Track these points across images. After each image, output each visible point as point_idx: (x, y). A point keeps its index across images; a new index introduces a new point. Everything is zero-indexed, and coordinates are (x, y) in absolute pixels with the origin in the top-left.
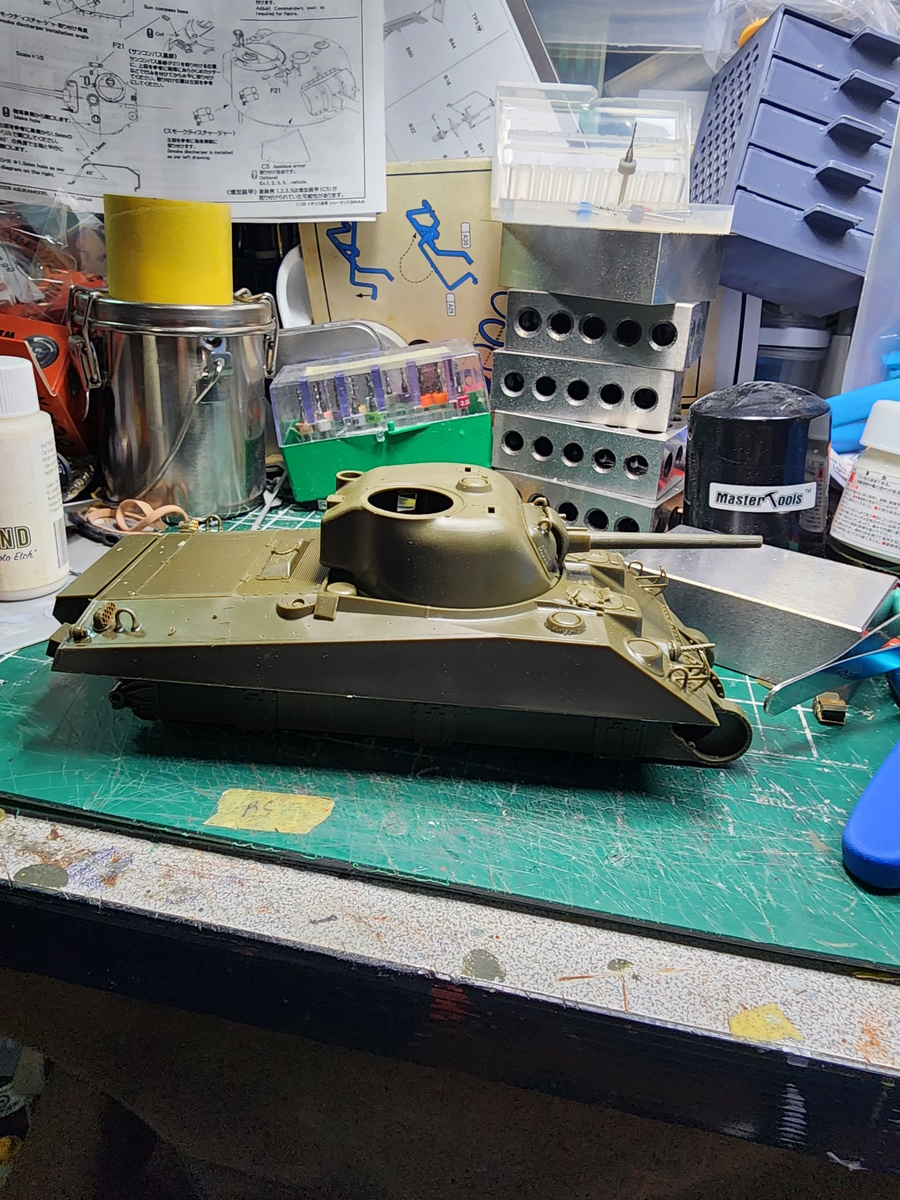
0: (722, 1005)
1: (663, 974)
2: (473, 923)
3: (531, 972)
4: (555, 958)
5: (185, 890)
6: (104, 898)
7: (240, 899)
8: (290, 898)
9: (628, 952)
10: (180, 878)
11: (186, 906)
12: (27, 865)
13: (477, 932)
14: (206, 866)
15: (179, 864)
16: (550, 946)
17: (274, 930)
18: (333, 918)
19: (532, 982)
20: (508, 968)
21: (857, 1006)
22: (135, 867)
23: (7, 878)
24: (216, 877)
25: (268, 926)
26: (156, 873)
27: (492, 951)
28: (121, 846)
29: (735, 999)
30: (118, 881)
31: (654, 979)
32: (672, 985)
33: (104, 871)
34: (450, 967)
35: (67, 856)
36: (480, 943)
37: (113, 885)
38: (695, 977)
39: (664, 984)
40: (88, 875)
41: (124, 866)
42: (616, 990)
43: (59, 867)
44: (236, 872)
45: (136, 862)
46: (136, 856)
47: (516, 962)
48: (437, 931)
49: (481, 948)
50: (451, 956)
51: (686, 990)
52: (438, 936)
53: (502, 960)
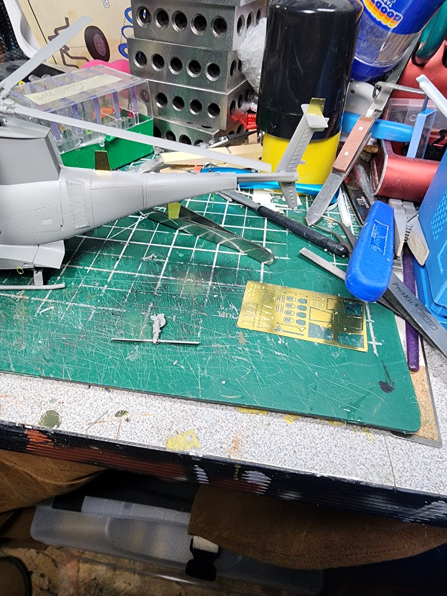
0: (167, 432)
1: (142, 418)
2: (52, 395)
3: (75, 421)
4: (89, 413)
9: (128, 406)
13: (52, 401)
16: (89, 406)
19: (74, 426)
20: (63, 419)
21: (235, 428)
27: (58, 410)
29: (175, 428)
31: (137, 420)
32: (145, 423)
36: (52, 407)
38: (158, 418)
39: (141, 423)
42: (115, 428)
47: (69, 416)
48: (33, 401)
49: (52, 409)
50: (35, 415)
51: (151, 425)
52: (32, 404)
53: (61, 415)
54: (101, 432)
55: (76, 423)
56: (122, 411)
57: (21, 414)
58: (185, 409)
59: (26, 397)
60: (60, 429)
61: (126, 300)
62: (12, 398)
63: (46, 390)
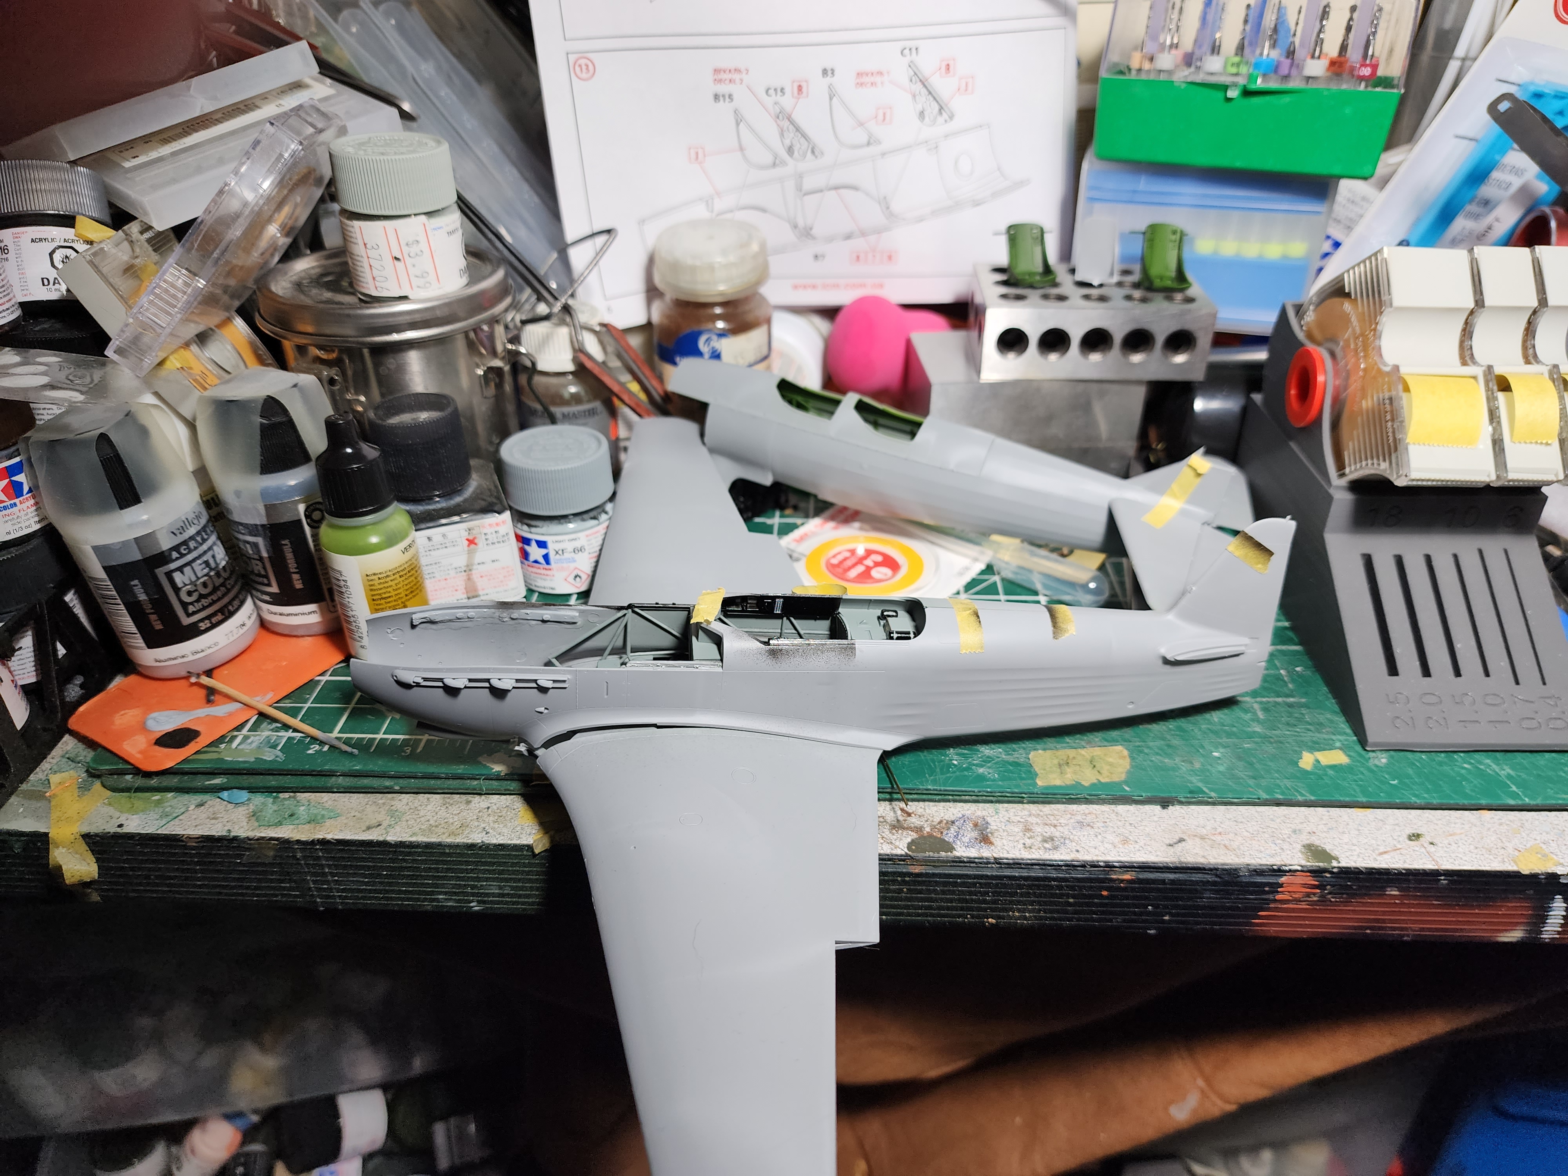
0: (1502, 851)
1: (1450, 838)
2: (1289, 825)
3: (1355, 853)
4: (1366, 841)
5: (1052, 839)
6: (995, 855)
7: (1099, 837)
8: (1137, 831)
9: (1415, 827)
10: (1039, 830)
11: (1063, 849)
12: (909, 840)
13: (1296, 832)
14: (1052, 818)
15: (1029, 819)
16: (1357, 833)
17: (1145, 856)
18: (1181, 840)
20: (1337, 853)
22: (995, 828)
23: (903, 853)
24: (1067, 825)
25: (1138, 854)
26: (1016, 830)
27: (1317, 843)
28: (969, 812)
29: (1510, 847)
30: (992, 839)
31: (1446, 842)
32: (1460, 844)
33: (975, 834)
34: (1294, 858)
35: (933, 827)
36: (1305, 839)
37: (991, 843)
38: (1474, 835)
39: (1454, 844)
40: (966, 839)
41: (987, 828)
42: (1423, 855)
43: (936, 837)
44: (1079, 818)
45: (993, 823)
46: (989, 819)
47: (1340, 847)
49: (1308, 842)
50: (1289, 852)
51: (1472, 847)
52: (1270, 839)
53: (1328, 848)
54: (1408, 859)
56: (1414, 834)
58: (1503, 821)
59: (1251, 830)
60: (1344, 864)
61: (1290, 686)
62: (1231, 836)
63: (1272, 820)
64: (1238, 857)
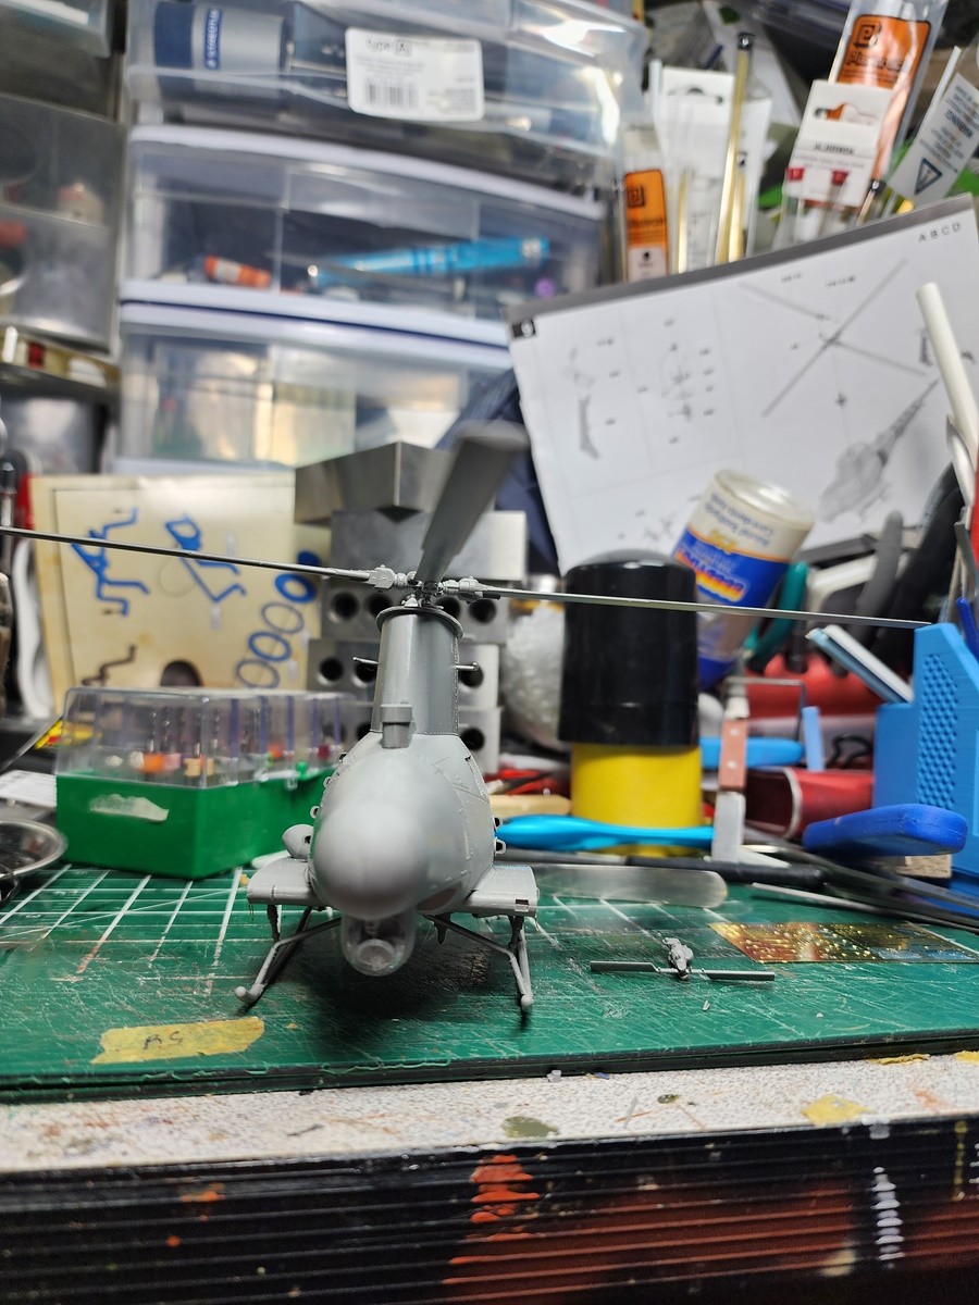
1: (716, 1096)
2: (491, 1100)
3: (584, 1122)
4: (600, 1108)
5: (88, 1142)
9: (669, 1089)
13: (499, 1106)
16: (589, 1100)
18: (315, 1128)
19: (590, 1128)
20: (557, 1124)
27: (529, 1116)
29: (796, 1099)
31: (712, 1101)
32: (730, 1101)
34: (492, 1134)
36: (511, 1112)
39: (724, 1104)
42: (680, 1116)
47: (562, 1118)
48: (455, 1112)
49: (515, 1115)
50: (485, 1129)
51: (746, 1104)
52: (460, 1117)
53: (544, 1119)
54: (659, 1124)
55: (592, 1124)
56: (667, 1096)
57: (452, 1131)
60: (564, 1135)
63: (466, 1094)
64: (401, 1139)
